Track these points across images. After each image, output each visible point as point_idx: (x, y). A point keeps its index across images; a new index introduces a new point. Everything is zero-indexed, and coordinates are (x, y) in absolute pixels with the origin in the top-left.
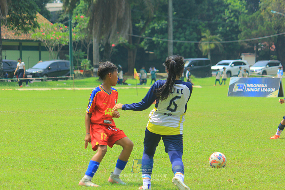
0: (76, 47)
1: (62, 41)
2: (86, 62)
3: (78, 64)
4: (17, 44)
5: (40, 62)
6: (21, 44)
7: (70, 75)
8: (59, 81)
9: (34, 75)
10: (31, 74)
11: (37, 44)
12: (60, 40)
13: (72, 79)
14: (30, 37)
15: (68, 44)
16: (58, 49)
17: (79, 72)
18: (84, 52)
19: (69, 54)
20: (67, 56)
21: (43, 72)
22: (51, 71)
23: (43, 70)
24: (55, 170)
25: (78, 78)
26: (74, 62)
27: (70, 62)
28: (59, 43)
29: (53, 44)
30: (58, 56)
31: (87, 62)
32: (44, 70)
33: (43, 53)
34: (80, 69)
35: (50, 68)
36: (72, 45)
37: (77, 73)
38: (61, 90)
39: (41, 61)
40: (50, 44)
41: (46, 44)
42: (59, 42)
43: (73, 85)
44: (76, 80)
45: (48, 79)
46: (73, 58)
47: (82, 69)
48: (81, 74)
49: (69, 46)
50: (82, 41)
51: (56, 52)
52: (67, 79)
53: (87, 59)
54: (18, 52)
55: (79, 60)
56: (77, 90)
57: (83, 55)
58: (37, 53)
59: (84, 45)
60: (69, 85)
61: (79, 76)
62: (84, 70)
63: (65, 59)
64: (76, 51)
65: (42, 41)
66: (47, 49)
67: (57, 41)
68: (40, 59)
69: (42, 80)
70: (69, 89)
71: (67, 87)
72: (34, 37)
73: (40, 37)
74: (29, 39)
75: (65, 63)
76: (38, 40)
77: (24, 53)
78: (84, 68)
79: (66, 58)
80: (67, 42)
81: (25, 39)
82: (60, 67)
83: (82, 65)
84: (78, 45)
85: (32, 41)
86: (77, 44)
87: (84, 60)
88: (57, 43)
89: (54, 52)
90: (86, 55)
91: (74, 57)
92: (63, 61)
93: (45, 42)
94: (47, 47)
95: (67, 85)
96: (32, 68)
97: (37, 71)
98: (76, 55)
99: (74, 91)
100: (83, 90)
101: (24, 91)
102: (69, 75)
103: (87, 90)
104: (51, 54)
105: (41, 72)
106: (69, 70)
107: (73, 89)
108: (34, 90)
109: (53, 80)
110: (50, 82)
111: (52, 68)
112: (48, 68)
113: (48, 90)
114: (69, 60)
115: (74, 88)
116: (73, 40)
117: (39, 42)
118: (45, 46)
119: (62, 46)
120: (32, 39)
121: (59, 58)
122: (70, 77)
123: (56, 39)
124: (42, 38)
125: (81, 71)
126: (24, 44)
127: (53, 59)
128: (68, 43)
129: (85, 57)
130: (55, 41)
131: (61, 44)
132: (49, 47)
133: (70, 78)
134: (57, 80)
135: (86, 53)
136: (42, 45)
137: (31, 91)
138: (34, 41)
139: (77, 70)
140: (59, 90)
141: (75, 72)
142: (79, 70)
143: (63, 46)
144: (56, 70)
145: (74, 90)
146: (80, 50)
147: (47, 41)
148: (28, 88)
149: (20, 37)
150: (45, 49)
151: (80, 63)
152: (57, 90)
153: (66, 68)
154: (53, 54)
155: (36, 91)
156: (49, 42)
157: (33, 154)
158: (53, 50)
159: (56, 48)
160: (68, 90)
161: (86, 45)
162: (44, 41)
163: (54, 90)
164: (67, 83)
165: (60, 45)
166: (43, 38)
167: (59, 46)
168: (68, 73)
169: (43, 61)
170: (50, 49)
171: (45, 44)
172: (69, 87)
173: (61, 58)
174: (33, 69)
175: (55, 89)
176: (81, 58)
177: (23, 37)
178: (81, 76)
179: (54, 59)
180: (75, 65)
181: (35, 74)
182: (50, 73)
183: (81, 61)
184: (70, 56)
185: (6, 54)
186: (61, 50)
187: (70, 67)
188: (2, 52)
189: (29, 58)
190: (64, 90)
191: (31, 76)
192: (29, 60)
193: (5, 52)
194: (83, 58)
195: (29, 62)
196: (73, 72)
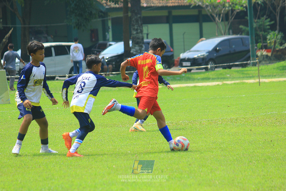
0: (258, 13)
1: (236, 4)
2: (275, 37)
3: (261, 40)
4: (165, 13)
5: (202, 41)
6: (170, 13)
7: (251, 58)
8: (233, 69)
9: (194, 62)
10: (188, 60)
11: (195, 12)
12: (233, 3)
13: (254, 64)
14: (185, 1)
15: (245, 9)
16: (230, 17)
17: (265, 53)
19: (247, 26)
21: (207, 56)
22: (220, 53)
23: (207, 53)
25: (264, 62)
26: (255, 36)
27: (249, 37)
28: (230, 8)
29: (221, 10)
30: (229, 29)
31: (277, 36)
32: (209, 52)
33: (206, 26)
34: (266, 47)
35: (218, 48)
36: (252, 10)
37: (262, 55)
38: (238, 83)
39: (204, 39)
40: (217, 10)
42: (230, 6)
45: (216, 67)
46: (254, 32)
47: (270, 48)
48: (267, 56)
50: (268, 3)
51: (227, 23)
53: (277, 32)
54: (166, 27)
55: (264, 33)
56: (265, 83)
57: (268, 24)
58: (194, 27)
59: (271, 9)
61: (265, 59)
62: (272, 50)
63: (242, 34)
64: (259, 19)
65: (204, 6)
66: (212, 19)
67: (227, 5)
68: (201, 36)
69: (206, 69)
70: (251, 81)
74: (183, 4)
75: (241, 39)
76: (197, 5)
77: (175, 26)
78: (273, 45)
81: (176, 4)
82: (234, 47)
83: (268, 41)
86: (259, 7)
87: (272, 32)
88: (227, 9)
89: (223, 23)
91: (256, 29)
92: (238, 36)
93: (209, 8)
94: (211, 15)
96: (190, 52)
97: (199, 55)
98: (258, 25)
99: (260, 85)
101: (180, 87)
102: (248, 59)
104: (218, 27)
105: (203, 55)
106: (248, 51)
107: (257, 80)
108: (195, 86)
109: (224, 68)
110: (220, 71)
111: (220, 48)
112: (215, 49)
113: (218, 85)
114: (248, 34)
115: (259, 79)
116: (253, 1)
117: (198, 8)
118: (209, 14)
119: (235, 13)
120: (188, 4)
121: (231, 31)
122: (251, 62)
123: (225, 2)
124: (202, 2)
125: (267, 52)
126: (175, 13)
127: (221, 34)
128: (246, 7)
129: (273, 28)
130: (224, 5)
131: (234, 10)
132: (214, 15)
133: (251, 64)
134: (230, 67)
136: (203, 13)
137: (192, 87)
138: (191, 7)
139: (261, 50)
140: (235, 84)
141: (259, 53)
142: (264, 50)
143: (238, 13)
144: (227, 52)
145: (260, 83)
146: (265, 17)
147: (212, 7)
148: (187, 83)
149: (169, 3)
150: (209, 18)
151: (265, 39)
152: (231, 84)
153: (244, 48)
154: (223, 26)
155: (199, 87)
156: (214, 7)
158: (222, 20)
159: (226, 17)
160: (250, 84)
162: (207, 6)
163: (227, 84)
166: (204, 2)
167: (230, 12)
168: (248, 55)
169: (207, 38)
170: (217, 19)
171: (209, 11)
173: (234, 33)
174: (192, 51)
175: (229, 82)
176: (266, 31)
178: (268, 60)
179: (225, 35)
180: (257, 42)
181: (194, 59)
182: (217, 57)
183: (267, 35)
184: (248, 29)
185: (148, 30)
186: (234, 19)
187: (250, 46)
188: (142, 27)
189: (184, 34)
190: (243, 83)
191: (188, 64)
192: (184, 38)
193: (146, 27)
194: (268, 29)
195: (184, 42)
196: (256, 53)
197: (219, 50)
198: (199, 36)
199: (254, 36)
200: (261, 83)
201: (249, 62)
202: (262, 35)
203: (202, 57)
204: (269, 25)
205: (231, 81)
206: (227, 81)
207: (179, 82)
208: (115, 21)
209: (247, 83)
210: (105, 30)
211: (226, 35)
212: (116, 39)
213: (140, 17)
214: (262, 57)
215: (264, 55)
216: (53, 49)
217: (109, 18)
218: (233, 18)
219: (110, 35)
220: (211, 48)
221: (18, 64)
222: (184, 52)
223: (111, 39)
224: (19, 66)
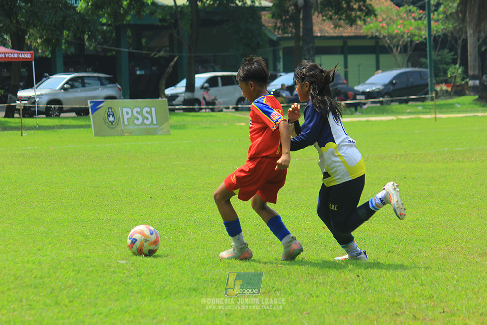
0: (439, 45)
1: (415, 35)
2: (456, 71)
3: (441, 74)
4: (339, 43)
5: (378, 73)
6: (345, 43)
7: (429, 93)
8: (410, 103)
9: (369, 95)
10: (363, 93)
11: (372, 43)
12: (411, 34)
13: (432, 99)
14: (362, 31)
15: (425, 41)
16: (409, 49)
17: (444, 87)
18: (453, 53)
19: (426, 58)
20: (423, 60)
21: (383, 89)
22: (397, 87)
23: (383, 86)
24: (403, 255)
25: (443, 97)
26: (435, 70)
27: (428, 70)
28: (409, 39)
29: (399, 41)
30: (408, 61)
31: (458, 70)
32: (385, 86)
33: (383, 58)
34: (446, 82)
35: (394, 82)
36: (432, 42)
37: (441, 90)
38: (413, 119)
39: (380, 71)
40: (395, 41)
41: (388, 42)
42: (409, 37)
43: (433, 110)
44: (439, 102)
45: (392, 101)
46: (433, 65)
47: (450, 83)
48: (447, 91)
49: (426, 43)
50: (449, 35)
51: (405, 55)
52: (423, 100)
53: (457, 66)
54: (340, 58)
55: (445, 66)
56: (441, 118)
57: (451, 57)
58: (371, 58)
59: (453, 42)
60: (428, 110)
61: (444, 94)
62: (452, 84)
63: (421, 67)
64: (439, 51)
65: (382, 36)
66: (390, 51)
67: (405, 36)
68: (378, 68)
69: (381, 103)
70: (428, 116)
71: (423, 113)
72: (368, 30)
73: (377, 31)
74: (359, 34)
75: (420, 72)
76: (374, 35)
77: (351, 58)
78: (453, 80)
79: (421, 65)
80: (424, 37)
81: (352, 34)
82: (411, 80)
83: (449, 76)
84: (441, 42)
85: (364, 37)
86: (440, 39)
87: (453, 66)
88: (406, 40)
89: (401, 55)
90: (456, 57)
91: (436, 62)
92: (417, 69)
93: (387, 39)
94: (389, 46)
95: (424, 110)
96: (365, 84)
97: (374, 88)
98: (439, 58)
99: (436, 121)
100: (450, 118)
101: (352, 122)
102: (427, 93)
103: (458, 118)
104: (396, 60)
105: (379, 88)
106: (426, 85)
107: (434, 116)
108: (368, 121)
109: (401, 102)
110: (395, 106)
111: (397, 81)
112: (391, 83)
113: (392, 120)
114: (427, 68)
115: (436, 114)
116: (434, 33)
117: (376, 38)
118: (386, 45)
119: (414, 44)
120: (364, 34)
121: (409, 64)
122: (429, 96)
123: (404, 33)
124: (380, 32)
125: (447, 86)
126: (351, 43)
127: (400, 67)
128: (425, 39)
129: (454, 62)
130: (402, 36)
131: (413, 41)
132: (392, 46)
133: (429, 98)
134: (406, 102)
135: (456, 54)
136: (381, 44)
137: (364, 122)
138: (368, 37)
139: (441, 85)
140: (410, 119)
141: (438, 88)
142: (444, 84)
143: (417, 44)
144: (404, 86)
145: (436, 118)
146: (446, 51)
147: (390, 37)
148: (359, 118)
149: (345, 32)
150: (386, 50)
151: (445, 73)
152: (406, 119)
153: (422, 82)
154: (400, 58)
155: (372, 121)
156: (392, 37)
157: (367, 228)
158: (400, 52)
159: (404, 49)
160: (426, 119)
161: (456, 42)
162: (384, 37)
163: (401, 120)
164: (424, 107)
165: (411, 42)
166: (382, 32)
167: (409, 44)
168: (426, 89)
169: (383, 71)
170: (395, 50)
171: (386, 42)
172: (427, 113)
173: (413, 66)
175: (404, 117)
176: (448, 64)
177: (348, 31)
178: (447, 94)
179: (403, 67)
180: (437, 76)
181: (369, 92)
182: (394, 91)
183: (448, 69)
184: (428, 61)
185: (321, 61)
186: (413, 51)
187: (429, 80)
188: (314, 57)
189: (359, 66)
190: (419, 119)
191: (363, 97)
192: (359, 70)
193: (319, 58)
194: (450, 63)
195: (359, 73)
196: (434, 88)
197: (395, 83)
198: (375, 68)
199: (433, 69)
200: (437, 120)
201: (427, 96)
202: (443, 68)
203: (378, 90)
204: (451, 59)
205: (406, 116)
206: (401, 115)
207: (351, 116)
208: (287, 51)
209: (423, 119)
210: (276, 60)
211: (405, 67)
212: (287, 70)
213: (312, 47)
214: (442, 92)
215: (443, 90)
216: (219, 79)
217: (280, 47)
218: (412, 49)
219: (281, 66)
220: (387, 81)
221: (183, 94)
222: (359, 84)
223: (282, 70)
224: (184, 96)
